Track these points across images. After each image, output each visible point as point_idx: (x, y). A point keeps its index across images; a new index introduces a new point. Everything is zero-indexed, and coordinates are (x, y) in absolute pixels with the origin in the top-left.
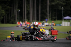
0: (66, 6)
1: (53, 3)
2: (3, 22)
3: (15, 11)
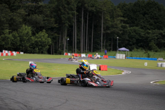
0: (123, 34)
1: (109, 31)
2: (49, 52)
3: (64, 39)
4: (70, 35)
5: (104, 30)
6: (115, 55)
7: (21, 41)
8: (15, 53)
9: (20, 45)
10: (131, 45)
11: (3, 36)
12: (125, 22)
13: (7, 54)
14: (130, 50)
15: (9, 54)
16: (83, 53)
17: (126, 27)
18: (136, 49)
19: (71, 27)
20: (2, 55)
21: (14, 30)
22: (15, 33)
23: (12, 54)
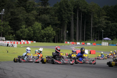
0: (106, 28)
1: (96, 26)
2: (54, 41)
3: (64, 32)
4: (69, 29)
5: (93, 25)
6: (101, 43)
7: (34, 33)
8: (29, 42)
9: (33, 36)
10: (112, 36)
11: (21, 30)
12: (108, 19)
13: (24, 43)
14: (112, 39)
15: (26, 42)
16: (78, 41)
17: (109, 23)
18: (116, 39)
19: (69, 23)
20: (21, 43)
21: (29, 26)
22: (30, 28)
23: (28, 43)
